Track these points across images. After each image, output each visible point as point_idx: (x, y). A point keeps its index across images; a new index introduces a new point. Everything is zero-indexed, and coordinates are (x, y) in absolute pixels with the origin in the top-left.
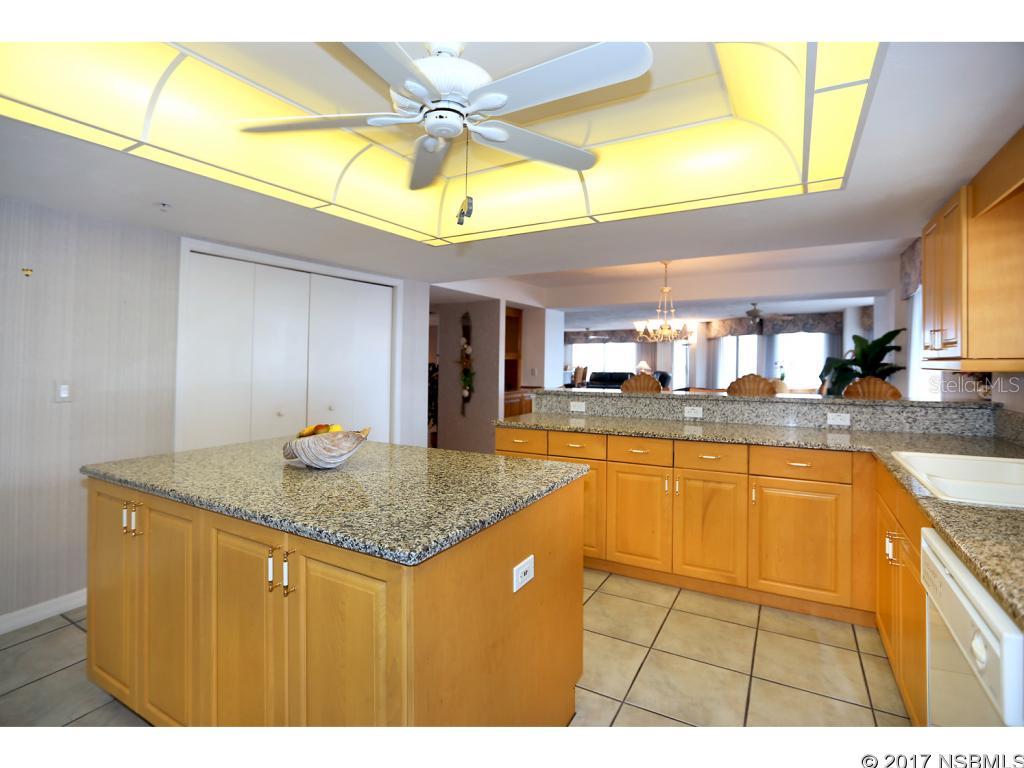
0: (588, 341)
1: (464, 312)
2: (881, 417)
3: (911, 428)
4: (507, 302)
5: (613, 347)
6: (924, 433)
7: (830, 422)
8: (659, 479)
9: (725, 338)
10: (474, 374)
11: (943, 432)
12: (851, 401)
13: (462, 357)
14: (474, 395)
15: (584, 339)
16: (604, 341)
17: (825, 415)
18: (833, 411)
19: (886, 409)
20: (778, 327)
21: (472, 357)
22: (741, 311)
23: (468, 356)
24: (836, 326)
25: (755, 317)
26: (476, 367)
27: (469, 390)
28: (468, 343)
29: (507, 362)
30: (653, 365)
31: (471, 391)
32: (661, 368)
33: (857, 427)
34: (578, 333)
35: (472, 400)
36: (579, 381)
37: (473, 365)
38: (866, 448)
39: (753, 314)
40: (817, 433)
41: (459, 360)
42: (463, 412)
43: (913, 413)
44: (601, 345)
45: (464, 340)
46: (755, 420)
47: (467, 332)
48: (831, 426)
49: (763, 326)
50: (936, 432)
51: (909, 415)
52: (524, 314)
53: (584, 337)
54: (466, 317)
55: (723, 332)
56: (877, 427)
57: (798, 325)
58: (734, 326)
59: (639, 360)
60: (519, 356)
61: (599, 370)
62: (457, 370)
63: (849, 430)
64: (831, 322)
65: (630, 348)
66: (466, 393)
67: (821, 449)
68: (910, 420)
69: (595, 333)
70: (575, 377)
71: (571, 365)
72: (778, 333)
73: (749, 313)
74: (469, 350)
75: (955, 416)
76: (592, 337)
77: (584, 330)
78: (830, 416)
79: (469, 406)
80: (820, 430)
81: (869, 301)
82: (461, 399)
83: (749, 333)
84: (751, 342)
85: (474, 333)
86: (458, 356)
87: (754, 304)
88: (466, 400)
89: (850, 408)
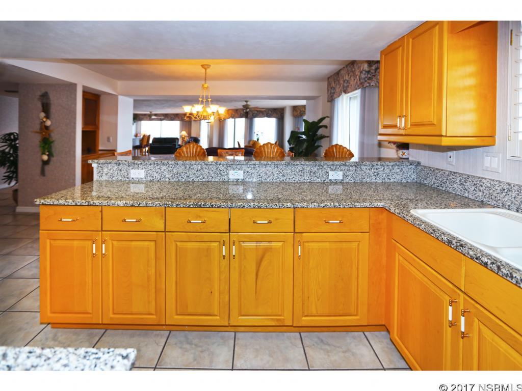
0: (151, 119)
1: (43, 91)
2: (360, 172)
3: (376, 179)
4: (84, 87)
5: (166, 123)
6: (382, 182)
7: (330, 178)
8: (216, 244)
9: (228, 119)
10: (53, 142)
11: (392, 180)
12: (344, 163)
13: (41, 129)
14: (54, 159)
15: (148, 118)
16: (161, 120)
17: (327, 173)
18: (332, 170)
19: (363, 167)
20: (255, 115)
21: (51, 128)
22: (239, 105)
23: (47, 128)
24: (281, 115)
25: (247, 109)
26: (55, 136)
27: (48, 155)
28: (47, 117)
29: (84, 132)
30: (189, 133)
31: (50, 155)
32: (193, 135)
33: (346, 180)
34: (145, 115)
35: (51, 163)
36: (145, 143)
37: (52, 135)
38: (380, 204)
39: (246, 107)
40: (322, 185)
41: (38, 130)
42: (43, 173)
43: (377, 169)
44: (159, 122)
45: (42, 115)
46: (282, 178)
47: (46, 108)
48: (331, 180)
49: (248, 113)
50: (389, 181)
51: (375, 170)
52: (102, 98)
53: (149, 117)
54: (45, 96)
55: (227, 116)
56: (358, 180)
57: (264, 114)
58: (233, 113)
59: (181, 131)
60: (98, 128)
61: (158, 136)
62: (36, 139)
63: (342, 182)
64: (278, 113)
65: (177, 124)
66: (45, 158)
67: (351, 208)
68: (375, 174)
69: (156, 115)
70: (142, 140)
71: (140, 133)
72: (255, 117)
73: (243, 106)
74: (48, 123)
75: (398, 170)
76: (153, 117)
77: (149, 113)
78: (331, 173)
79: (47, 168)
80: (324, 183)
81: (303, 102)
82: (40, 163)
83: (241, 117)
84: (241, 122)
85: (53, 110)
86: (37, 127)
87: (246, 101)
88: (45, 163)
89: (342, 167)
